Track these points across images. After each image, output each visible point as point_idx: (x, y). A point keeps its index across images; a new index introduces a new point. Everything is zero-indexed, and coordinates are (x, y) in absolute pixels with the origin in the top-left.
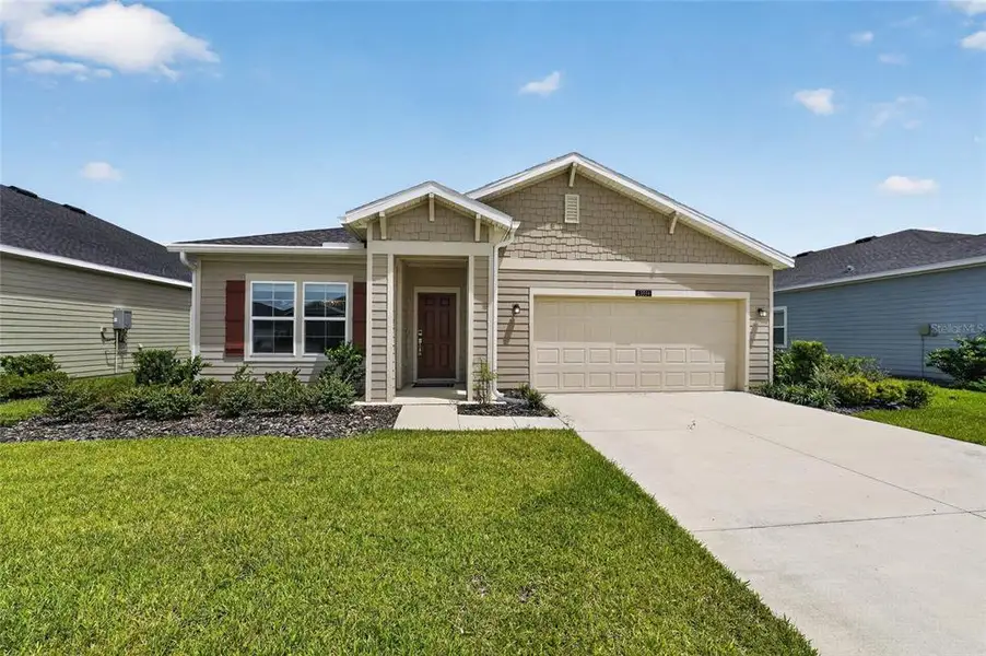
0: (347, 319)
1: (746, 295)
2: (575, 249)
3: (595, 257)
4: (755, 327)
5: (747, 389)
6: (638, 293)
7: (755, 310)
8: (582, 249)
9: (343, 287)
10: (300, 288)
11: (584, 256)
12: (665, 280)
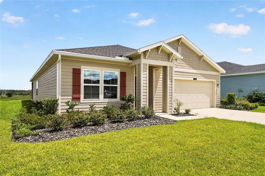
0: (118, 86)
1: (215, 80)
2: (180, 64)
3: (185, 67)
4: (217, 89)
5: (215, 107)
6: (194, 79)
7: (217, 85)
8: (182, 65)
9: (116, 73)
10: (102, 73)
11: (182, 67)
12: (200, 75)
